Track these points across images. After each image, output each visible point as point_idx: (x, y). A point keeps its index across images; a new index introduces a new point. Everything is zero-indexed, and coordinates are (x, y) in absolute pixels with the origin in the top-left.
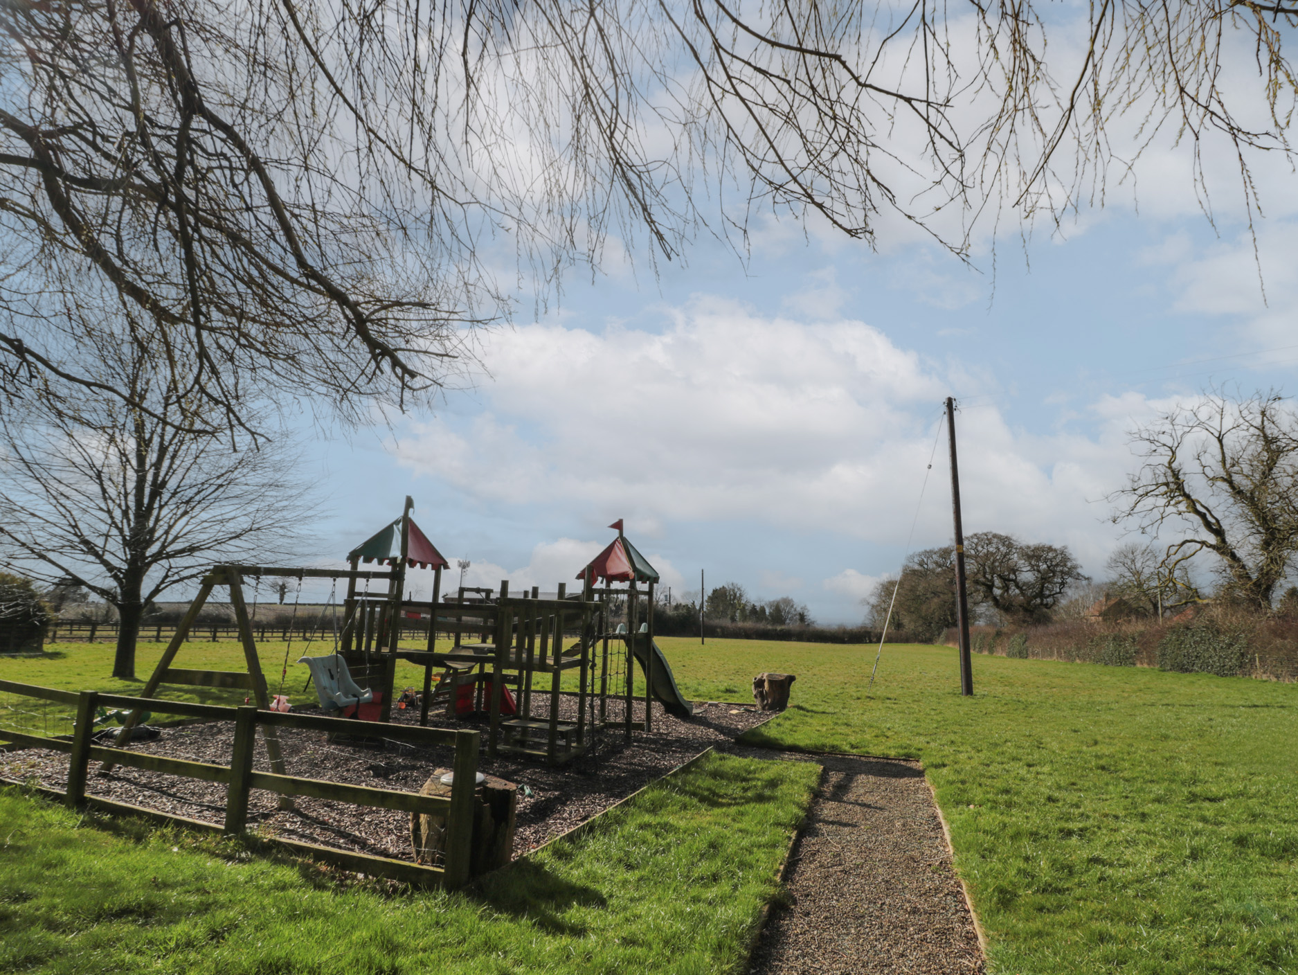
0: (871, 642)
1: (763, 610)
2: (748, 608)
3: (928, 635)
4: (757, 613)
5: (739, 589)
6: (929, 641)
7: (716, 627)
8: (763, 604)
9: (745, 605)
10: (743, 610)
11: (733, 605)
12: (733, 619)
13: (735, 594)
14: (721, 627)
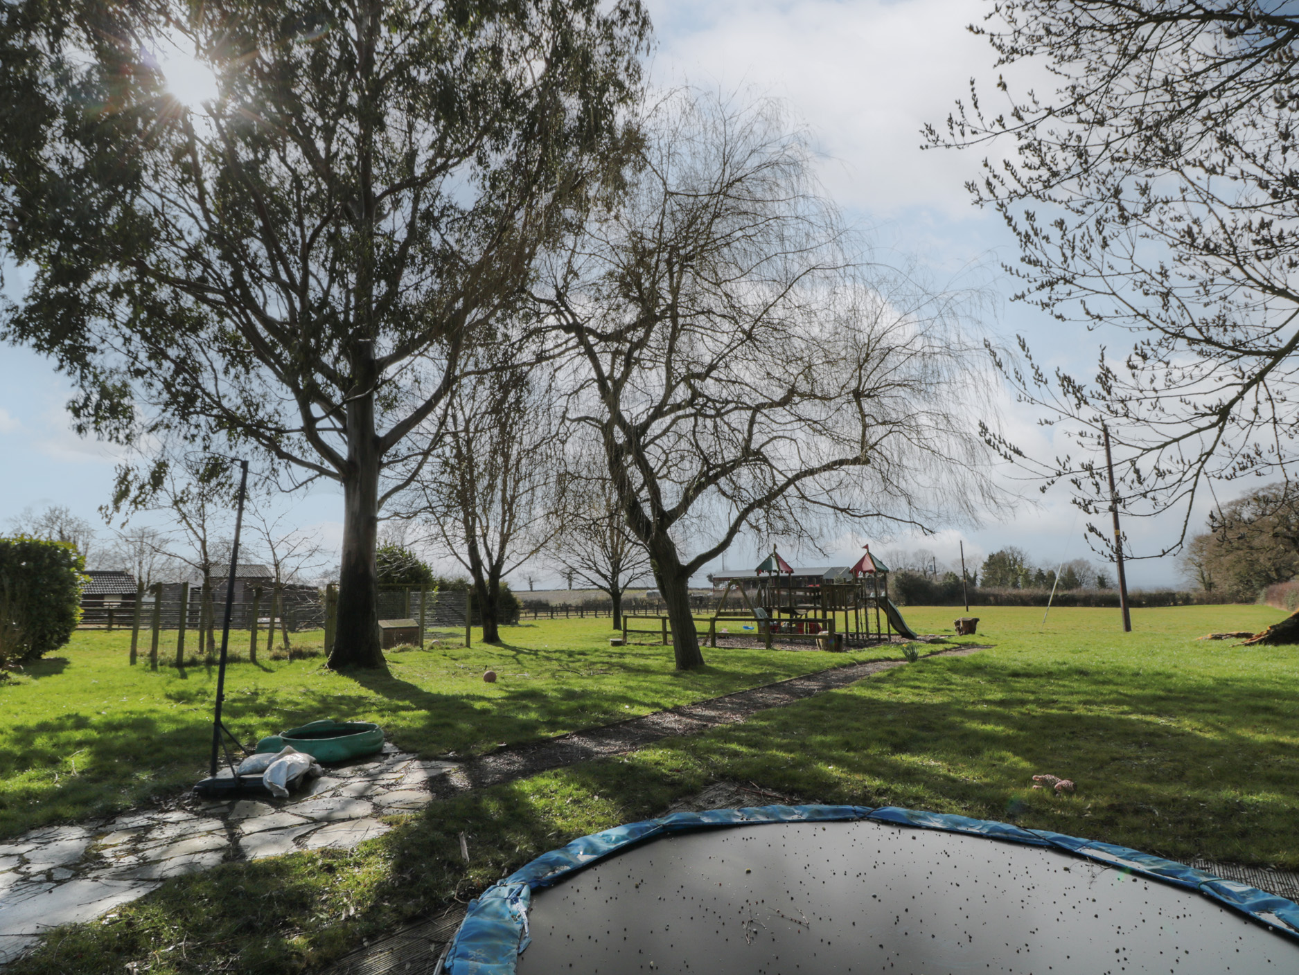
0: (1175, 604)
1: (1052, 575)
2: (1034, 573)
3: (1249, 594)
4: (1044, 578)
5: (1019, 553)
6: (1251, 601)
7: (989, 595)
8: (1051, 568)
9: (1028, 570)
10: (1026, 575)
11: (1013, 571)
12: (1015, 585)
13: (1015, 560)
14: (994, 595)
